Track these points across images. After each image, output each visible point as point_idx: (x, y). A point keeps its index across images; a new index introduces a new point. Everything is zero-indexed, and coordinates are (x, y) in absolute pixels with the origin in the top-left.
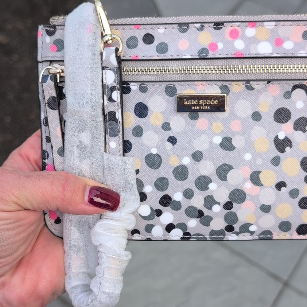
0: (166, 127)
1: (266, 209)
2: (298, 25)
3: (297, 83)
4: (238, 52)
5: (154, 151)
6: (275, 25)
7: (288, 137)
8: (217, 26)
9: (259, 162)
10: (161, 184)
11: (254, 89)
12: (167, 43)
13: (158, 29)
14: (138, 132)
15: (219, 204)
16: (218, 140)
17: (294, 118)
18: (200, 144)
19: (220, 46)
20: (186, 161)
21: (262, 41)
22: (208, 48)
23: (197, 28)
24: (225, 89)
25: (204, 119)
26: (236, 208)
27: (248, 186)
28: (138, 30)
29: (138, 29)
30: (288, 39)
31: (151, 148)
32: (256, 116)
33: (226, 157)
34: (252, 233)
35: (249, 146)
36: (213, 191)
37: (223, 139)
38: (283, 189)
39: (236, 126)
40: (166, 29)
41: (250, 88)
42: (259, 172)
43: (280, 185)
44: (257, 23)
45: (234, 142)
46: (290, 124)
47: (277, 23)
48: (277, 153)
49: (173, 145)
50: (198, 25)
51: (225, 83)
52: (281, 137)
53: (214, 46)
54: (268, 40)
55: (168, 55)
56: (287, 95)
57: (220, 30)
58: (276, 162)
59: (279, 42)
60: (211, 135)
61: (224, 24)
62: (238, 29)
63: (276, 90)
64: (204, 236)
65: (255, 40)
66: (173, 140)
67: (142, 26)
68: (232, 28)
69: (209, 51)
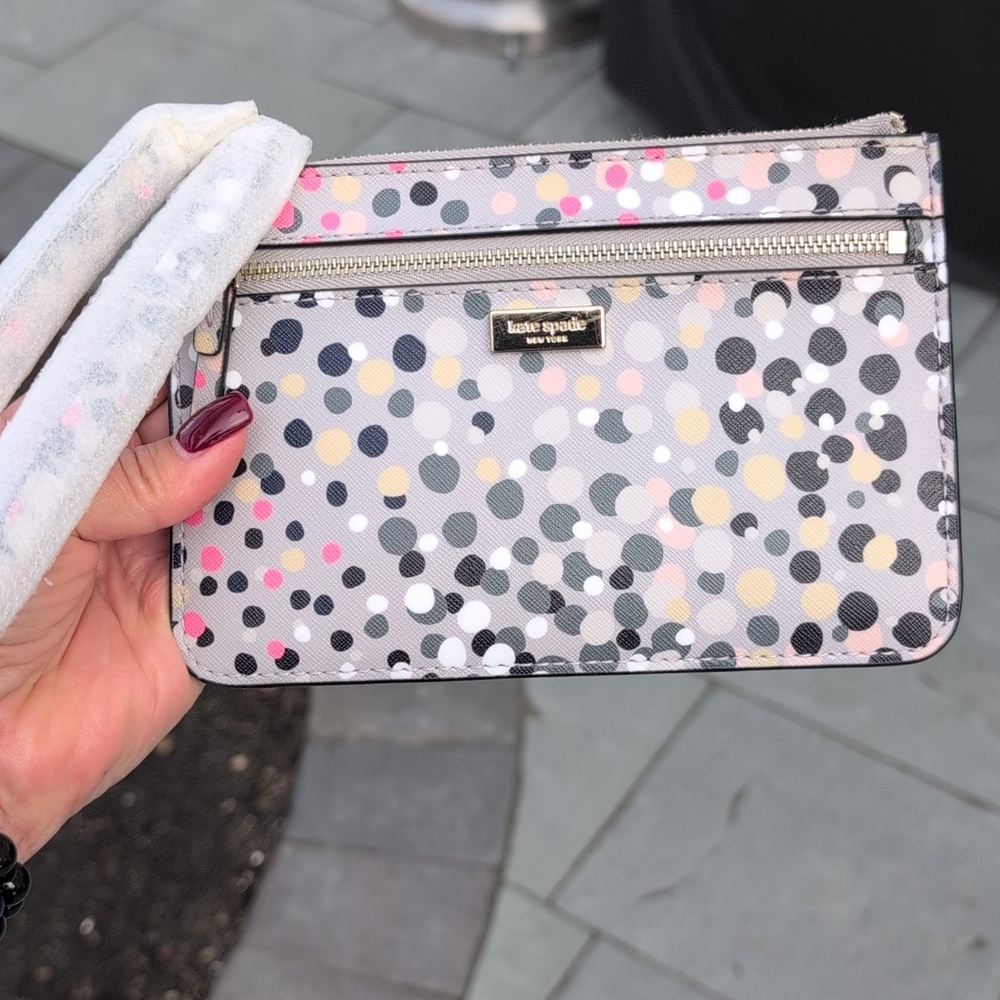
0: (468, 390)
1: (712, 583)
2: (757, 152)
4: (625, 215)
5: (441, 449)
6: (707, 154)
7: (751, 405)
8: (577, 160)
9: (688, 466)
10: (460, 528)
11: (667, 295)
12: (467, 202)
13: (445, 170)
14: (402, 404)
15: (599, 573)
16: (590, 417)
17: (763, 361)
18: (549, 429)
19: (586, 203)
20: (519, 469)
21: (680, 190)
22: (558, 208)
23: (533, 166)
24: (599, 296)
25: (556, 368)
26: (640, 581)
27: (666, 528)
28: (399, 176)
29: (399, 172)
30: (736, 183)
31: (433, 442)
32: (676, 359)
33: (610, 458)
34: (684, 651)
35: (663, 430)
36: (583, 542)
37: (602, 415)
38: (750, 531)
39: (630, 383)
40: (463, 172)
41: (657, 293)
42: (691, 492)
43: (742, 523)
44: (665, 150)
45: (628, 421)
46: (754, 376)
47: (711, 148)
48: (729, 444)
49: (486, 433)
50: (536, 160)
51: (599, 283)
52: (737, 406)
53: (572, 205)
54: (693, 188)
55: (468, 227)
56: (744, 308)
57: (584, 170)
58: (727, 465)
59: (717, 191)
60: (575, 405)
61: (593, 154)
62: (625, 164)
63: (715, 297)
64: (567, 662)
65: (663, 189)
66: (484, 421)
67: (409, 165)
68: (610, 164)
69: (562, 215)
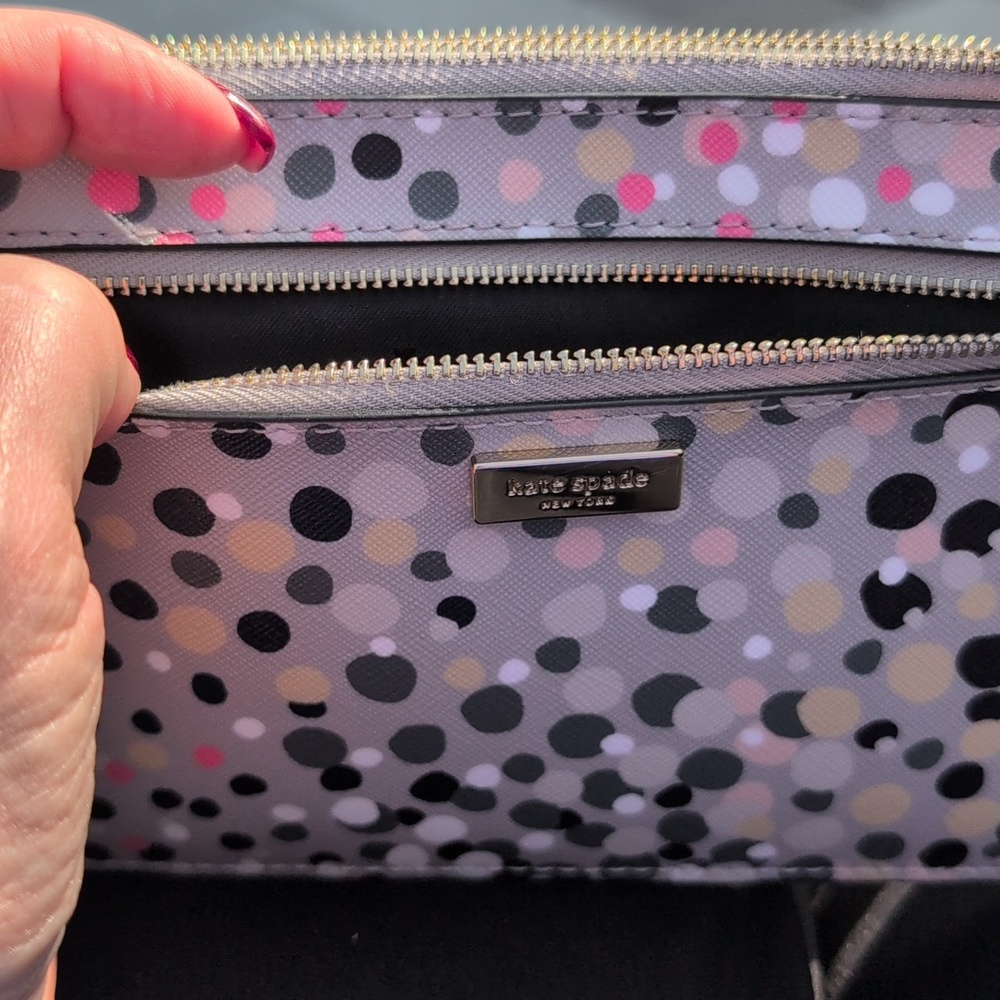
0: (431, 566)
1: (814, 802)
2: (976, 122)
3: (971, 389)
4: (729, 216)
5: (384, 648)
6: (883, 117)
7: (918, 574)
8: (651, 110)
9: (799, 662)
10: (416, 743)
11: (798, 418)
12: (454, 173)
13: (417, 115)
15: (640, 792)
16: (641, 598)
17: (948, 504)
18: (567, 617)
19: (664, 186)
20: (515, 672)
21: (828, 176)
23: (572, 117)
25: (585, 531)
26: (702, 802)
27: (754, 740)
28: (331, 121)
29: (331, 116)
30: (932, 173)
31: (371, 638)
32: (799, 512)
33: (671, 653)
34: (756, 864)
35: (765, 613)
36: (617, 759)
37: (661, 595)
39: (713, 548)
40: (447, 119)
42: (796, 697)
43: (873, 734)
44: (808, 104)
45: (706, 603)
46: (929, 532)
47: (889, 108)
48: (871, 631)
49: (461, 626)
50: (578, 107)
51: (676, 412)
52: (892, 573)
53: (639, 188)
54: (851, 173)
55: (456, 226)
56: (929, 430)
57: (663, 128)
58: (864, 659)
59: (894, 184)
60: (615, 582)
61: (680, 103)
62: (735, 122)
63: (885, 415)
65: (799, 172)
66: (459, 610)
67: (350, 105)
68: (708, 120)
69: (621, 208)
